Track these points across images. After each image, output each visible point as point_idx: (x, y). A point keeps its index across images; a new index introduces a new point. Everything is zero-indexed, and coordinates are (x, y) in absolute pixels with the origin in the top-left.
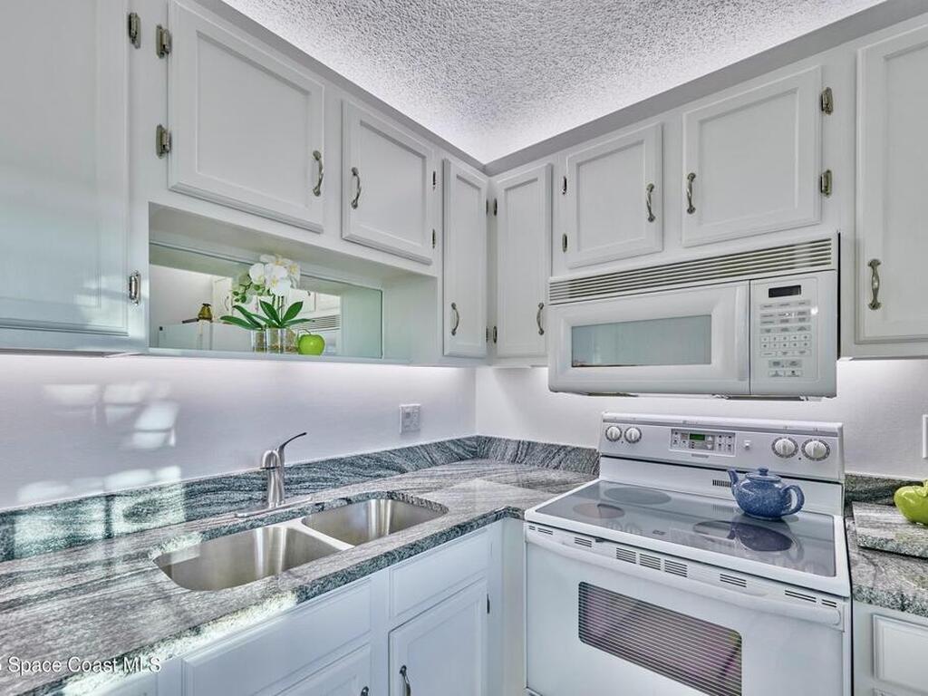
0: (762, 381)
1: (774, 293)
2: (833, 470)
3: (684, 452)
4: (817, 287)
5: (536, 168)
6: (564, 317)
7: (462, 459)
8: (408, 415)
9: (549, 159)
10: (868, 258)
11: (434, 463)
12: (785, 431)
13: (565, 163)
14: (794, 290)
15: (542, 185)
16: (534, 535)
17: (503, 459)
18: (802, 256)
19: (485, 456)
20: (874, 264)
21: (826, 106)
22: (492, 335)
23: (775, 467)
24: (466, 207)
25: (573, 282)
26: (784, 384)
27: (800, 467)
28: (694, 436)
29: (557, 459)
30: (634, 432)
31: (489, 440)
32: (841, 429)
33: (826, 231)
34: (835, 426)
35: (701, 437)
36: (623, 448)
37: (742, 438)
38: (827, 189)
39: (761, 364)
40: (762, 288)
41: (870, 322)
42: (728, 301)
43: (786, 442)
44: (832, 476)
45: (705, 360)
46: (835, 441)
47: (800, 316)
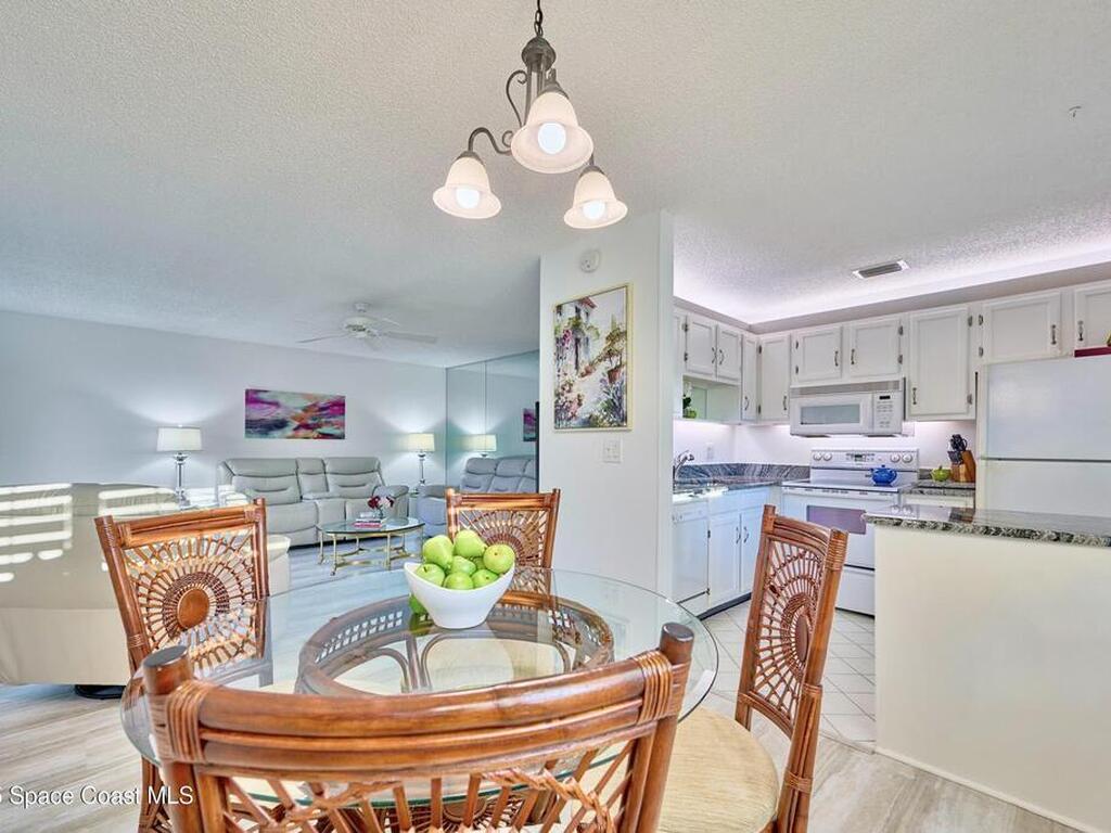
0: (878, 430)
1: (881, 398)
2: (913, 466)
3: (852, 463)
4: (896, 397)
5: (784, 335)
6: (796, 404)
7: (730, 474)
8: (709, 449)
9: (791, 331)
10: (913, 387)
11: (719, 474)
12: (895, 452)
13: (798, 334)
14: (888, 397)
15: (786, 343)
16: (788, 490)
17: (752, 474)
18: (891, 385)
19: (743, 474)
20: (915, 389)
21: (901, 331)
22: (759, 409)
23: (890, 466)
24: (750, 351)
25: (802, 388)
26: (884, 431)
27: (900, 466)
28: (857, 456)
29: (785, 473)
30: (828, 455)
31: (744, 466)
32: (918, 451)
33: (899, 378)
34: (915, 449)
35: (861, 456)
36: (823, 463)
37: (878, 456)
38: (900, 362)
39: (877, 425)
40: (877, 396)
41: (914, 409)
42: (865, 400)
43: (895, 456)
44: (913, 468)
45: (858, 421)
46: (914, 455)
47: (891, 406)
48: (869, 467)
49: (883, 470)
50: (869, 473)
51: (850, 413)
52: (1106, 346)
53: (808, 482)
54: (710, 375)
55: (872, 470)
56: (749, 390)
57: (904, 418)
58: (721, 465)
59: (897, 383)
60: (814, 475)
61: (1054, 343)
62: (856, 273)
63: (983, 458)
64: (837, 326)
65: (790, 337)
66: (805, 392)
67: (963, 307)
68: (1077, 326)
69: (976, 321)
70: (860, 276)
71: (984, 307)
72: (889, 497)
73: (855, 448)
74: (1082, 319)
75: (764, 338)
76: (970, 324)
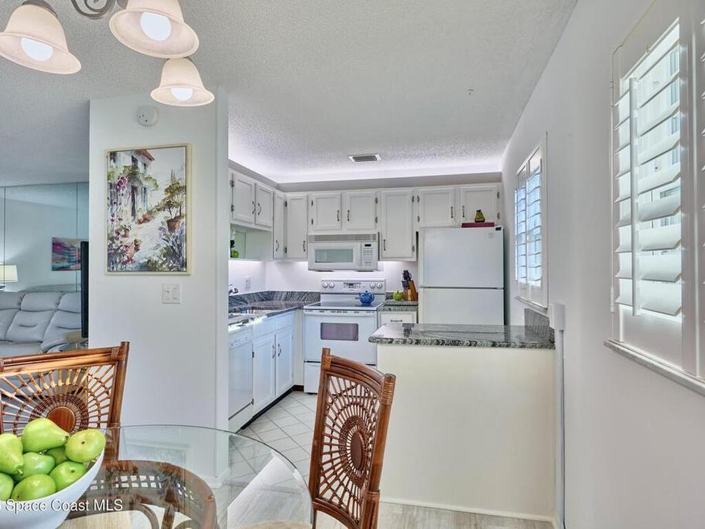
0: (364, 267)
1: (366, 245)
2: (382, 291)
3: (347, 290)
4: (374, 245)
5: (303, 195)
6: (312, 247)
7: (263, 300)
8: (247, 281)
9: (308, 193)
10: (383, 239)
11: (255, 301)
12: (373, 281)
13: (314, 195)
14: (370, 245)
15: (305, 201)
17: (280, 300)
18: (371, 237)
19: (272, 299)
20: (385, 240)
21: (376, 202)
22: (286, 250)
23: (370, 291)
24: (279, 204)
25: (316, 236)
26: (368, 268)
27: (376, 291)
28: (350, 284)
29: (303, 298)
30: (332, 284)
31: (273, 293)
32: (385, 281)
33: (376, 233)
34: (383, 279)
35: (352, 284)
36: (328, 290)
37: (363, 284)
38: (376, 221)
39: (363, 263)
40: (364, 244)
41: (384, 254)
42: (357, 246)
43: (373, 284)
44: (383, 292)
45: (352, 261)
46: (383, 283)
47: (371, 251)
48: (359, 292)
49: (367, 294)
50: (358, 296)
51: (347, 255)
52: (474, 222)
53: (319, 305)
54: (250, 223)
55: (360, 294)
56: (278, 234)
57: (379, 260)
58: (256, 293)
59: (375, 235)
60: (323, 299)
61: (452, 217)
62: (351, 158)
63: (421, 287)
64: (338, 192)
65: (308, 196)
66: (319, 238)
67: (409, 190)
68: (461, 208)
69: (416, 199)
70: (353, 160)
71: (421, 190)
72: (371, 314)
73: (349, 279)
74: (465, 205)
75: (289, 195)
76: (413, 201)
